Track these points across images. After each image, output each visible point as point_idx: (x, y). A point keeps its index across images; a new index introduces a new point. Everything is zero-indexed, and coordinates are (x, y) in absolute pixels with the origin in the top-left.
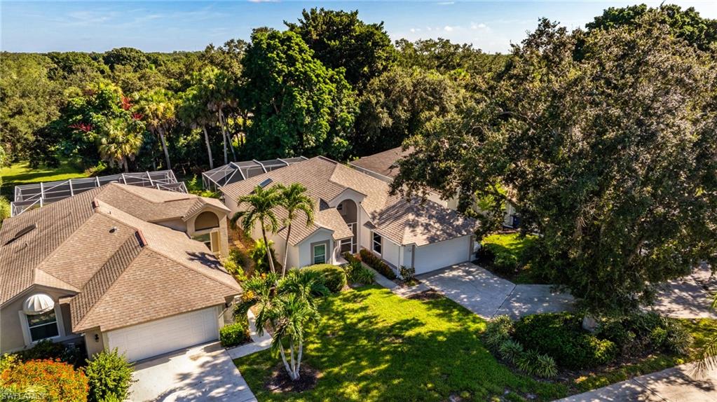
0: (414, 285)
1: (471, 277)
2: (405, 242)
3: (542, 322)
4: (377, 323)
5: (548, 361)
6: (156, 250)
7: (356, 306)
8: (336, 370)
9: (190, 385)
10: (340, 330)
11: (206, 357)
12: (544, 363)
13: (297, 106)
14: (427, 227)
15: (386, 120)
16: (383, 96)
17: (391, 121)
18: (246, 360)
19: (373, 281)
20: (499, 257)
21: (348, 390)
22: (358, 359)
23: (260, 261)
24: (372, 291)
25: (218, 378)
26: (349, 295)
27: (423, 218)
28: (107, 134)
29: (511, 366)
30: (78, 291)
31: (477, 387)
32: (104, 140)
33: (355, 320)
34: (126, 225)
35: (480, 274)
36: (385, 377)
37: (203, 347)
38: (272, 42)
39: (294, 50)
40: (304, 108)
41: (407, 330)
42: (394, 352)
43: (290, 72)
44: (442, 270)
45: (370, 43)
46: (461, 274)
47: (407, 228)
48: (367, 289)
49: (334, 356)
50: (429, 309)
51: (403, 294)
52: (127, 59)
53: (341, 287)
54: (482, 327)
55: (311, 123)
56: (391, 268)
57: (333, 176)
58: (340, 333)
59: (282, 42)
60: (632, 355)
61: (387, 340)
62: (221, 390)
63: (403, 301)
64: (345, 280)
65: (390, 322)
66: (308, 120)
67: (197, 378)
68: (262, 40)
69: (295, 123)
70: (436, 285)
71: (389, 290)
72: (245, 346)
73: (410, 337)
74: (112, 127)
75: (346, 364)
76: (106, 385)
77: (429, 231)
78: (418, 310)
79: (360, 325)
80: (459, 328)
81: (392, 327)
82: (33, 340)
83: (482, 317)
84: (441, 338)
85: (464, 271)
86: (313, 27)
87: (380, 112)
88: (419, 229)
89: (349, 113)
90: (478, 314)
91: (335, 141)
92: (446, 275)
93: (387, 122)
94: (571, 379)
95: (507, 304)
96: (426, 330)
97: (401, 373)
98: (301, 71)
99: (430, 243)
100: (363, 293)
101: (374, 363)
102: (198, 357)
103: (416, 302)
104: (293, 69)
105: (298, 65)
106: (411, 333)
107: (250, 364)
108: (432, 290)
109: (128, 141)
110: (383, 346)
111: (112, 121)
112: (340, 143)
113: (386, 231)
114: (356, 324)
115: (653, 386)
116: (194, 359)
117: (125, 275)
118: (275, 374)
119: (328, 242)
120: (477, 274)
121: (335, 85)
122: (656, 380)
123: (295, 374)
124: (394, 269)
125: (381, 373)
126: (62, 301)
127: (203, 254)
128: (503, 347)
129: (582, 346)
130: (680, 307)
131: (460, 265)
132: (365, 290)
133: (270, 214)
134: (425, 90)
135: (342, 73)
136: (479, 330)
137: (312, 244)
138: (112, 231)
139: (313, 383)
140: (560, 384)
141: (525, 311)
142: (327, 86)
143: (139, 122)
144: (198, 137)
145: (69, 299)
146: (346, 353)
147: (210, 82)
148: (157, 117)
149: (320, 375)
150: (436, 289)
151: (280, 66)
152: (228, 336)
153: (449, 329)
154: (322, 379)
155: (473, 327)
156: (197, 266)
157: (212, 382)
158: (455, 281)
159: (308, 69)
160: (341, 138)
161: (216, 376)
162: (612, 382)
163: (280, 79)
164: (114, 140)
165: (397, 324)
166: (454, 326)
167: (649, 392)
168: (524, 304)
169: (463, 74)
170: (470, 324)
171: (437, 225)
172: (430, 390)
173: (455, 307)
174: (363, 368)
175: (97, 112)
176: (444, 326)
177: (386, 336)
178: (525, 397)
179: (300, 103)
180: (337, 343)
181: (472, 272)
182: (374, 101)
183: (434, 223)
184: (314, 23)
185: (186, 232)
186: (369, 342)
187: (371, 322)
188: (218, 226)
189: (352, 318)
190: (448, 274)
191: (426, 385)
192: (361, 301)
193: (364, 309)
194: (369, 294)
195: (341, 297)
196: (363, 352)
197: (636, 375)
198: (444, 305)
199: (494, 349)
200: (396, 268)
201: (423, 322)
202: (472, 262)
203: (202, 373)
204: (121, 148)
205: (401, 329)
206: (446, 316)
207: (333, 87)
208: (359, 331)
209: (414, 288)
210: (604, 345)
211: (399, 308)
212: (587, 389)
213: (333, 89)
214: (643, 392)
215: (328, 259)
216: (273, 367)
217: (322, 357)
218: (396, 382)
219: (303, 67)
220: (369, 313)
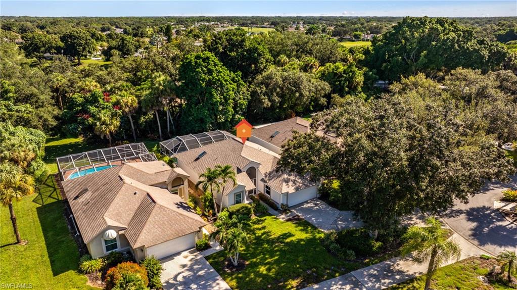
0: (288, 213)
1: (317, 207)
2: (283, 192)
3: (350, 233)
4: (271, 236)
5: (351, 253)
6: (162, 204)
7: (260, 226)
8: (254, 260)
9: (187, 270)
10: (254, 240)
11: (191, 256)
12: (349, 254)
13: (215, 100)
14: (294, 181)
15: (267, 103)
16: (264, 88)
17: (270, 104)
18: (211, 257)
19: (267, 212)
20: (332, 196)
21: (261, 270)
22: (264, 254)
23: (207, 203)
24: (267, 217)
25: (200, 266)
26: (255, 220)
27: (292, 177)
28: (99, 119)
29: (335, 255)
30: (127, 227)
31: (319, 266)
32: (98, 123)
33: (260, 234)
34: (141, 190)
35: (322, 205)
36: (277, 262)
37: (188, 251)
38: (198, 61)
39: (211, 65)
40: (219, 101)
41: (286, 239)
42: (281, 250)
43: (209, 79)
44: (302, 204)
45: (256, 55)
46: (312, 205)
47: (284, 183)
48: (264, 216)
49: (252, 253)
50: (296, 227)
51: (283, 218)
52: (78, 39)
53: (251, 216)
54: (322, 235)
55: (222, 110)
56: (276, 204)
57: (242, 152)
58: (254, 241)
59: (204, 60)
60: (392, 248)
61: (277, 244)
62: (203, 272)
63: (283, 222)
64: (252, 212)
65: (277, 235)
66: (221, 108)
67: (190, 267)
68: (191, 60)
69: (213, 109)
70: (300, 213)
71: (275, 216)
72: (208, 250)
73: (287, 243)
74: (102, 115)
75: (258, 257)
76: (153, 272)
77: (296, 184)
78: (291, 228)
79: (263, 237)
80: (311, 237)
81: (279, 237)
82: (107, 251)
83: (322, 230)
84: (302, 243)
85: (314, 204)
86: (220, 44)
87: (263, 99)
88: (291, 183)
89: (244, 99)
90: (321, 228)
91: (236, 117)
92: (304, 206)
93: (267, 105)
94: (362, 260)
95: (335, 222)
96: (295, 239)
97: (285, 260)
98: (216, 79)
99: (296, 191)
100: (262, 218)
101: (271, 257)
102: (187, 256)
103: (289, 223)
104: (211, 77)
105: (214, 75)
106: (288, 240)
107: (214, 259)
108: (297, 216)
109: (112, 123)
110: (275, 247)
111: (102, 111)
112: (239, 118)
113: (272, 184)
114: (261, 236)
115: (398, 262)
116: (186, 257)
117: (150, 219)
118: (226, 263)
119: (243, 192)
120: (321, 205)
121: (235, 84)
122: (400, 260)
123: (236, 263)
124: (277, 205)
125: (276, 261)
126: (121, 232)
127: (181, 203)
128: (331, 247)
129: (368, 245)
130: (421, 221)
131: (312, 200)
132: (263, 217)
133: (215, 182)
134: (290, 83)
135: (239, 76)
136: (321, 237)
137: (234, 194)
138: (135, 194)
139: (244, 267)
140: (357, 263)
141: (344, 226)
142: (231, 86)
143: (118, 111)
144: (152, 116)
145: (123, 231)
146: (258, 252)
147: (160, 84)
148: (128, 106)
149: (247, 263)
150: (300, 215)
151: (203, 76)
152: (201, 246)
153: (306, 238)
154: (248, 265)
155: (318, 236)
156: (181, 211)
157: (198, 268)
158: (309, 210)
159: (220, 77)
160: (239, 115)
161: (199, 265)
162: (381, 261)
163: (204, 85)
164: (104, 123)
165: (281, 235)
166: (309, 236)
167: (396, 265)
168: (344, 222)
169: (313, 61)
170: (317, 234)
171: (299, 180)
172: (298, 268)
173: (309, 226)
174: (267, 259)
175: (91, 106)
176: (303, 236)
177: (276, 242)
178: (341, 270)
179: (216, 99)
180: (253, 247)
181: (318, 204)
182: (259, 91)
183: (298, 179)
184: (221, 41)
185: (167, 189)
186: (268, 245)
187: (268, 235)
188: (183, 184)
189: (259, 233)
190: (306, 206)
191: (296, 266)
192: (262, 223)
193: (264, 228)
194: (266, 219)
195: (251, 221)
196: (266, 251)
197: (392, 258)
198: (304, 224)
199: (327, 247)
200: (278, 204)
201: (294, 234)
202: (318, 198)
203: (192, 264)
204: (108, 128)
205: (283, 238)
206: (305, 230)
207: (234, 86)
208: (262, 240)
209: (288, 215)
210: (378, 244)
211: (281, 227)
212: (369, 265)
213: (235, 87)
214: (393, 265)
215: (243, 200)
216: (225, 260)
217: (247, 254)
218: (283, 265)
219: (217, 76)
220: (266, 230)
